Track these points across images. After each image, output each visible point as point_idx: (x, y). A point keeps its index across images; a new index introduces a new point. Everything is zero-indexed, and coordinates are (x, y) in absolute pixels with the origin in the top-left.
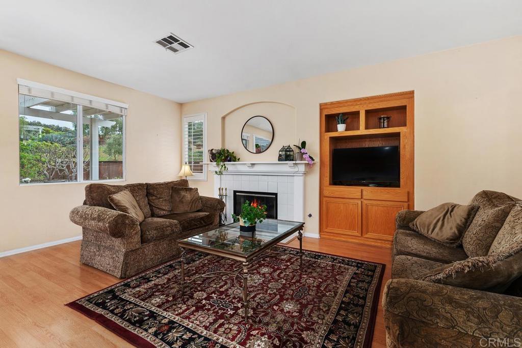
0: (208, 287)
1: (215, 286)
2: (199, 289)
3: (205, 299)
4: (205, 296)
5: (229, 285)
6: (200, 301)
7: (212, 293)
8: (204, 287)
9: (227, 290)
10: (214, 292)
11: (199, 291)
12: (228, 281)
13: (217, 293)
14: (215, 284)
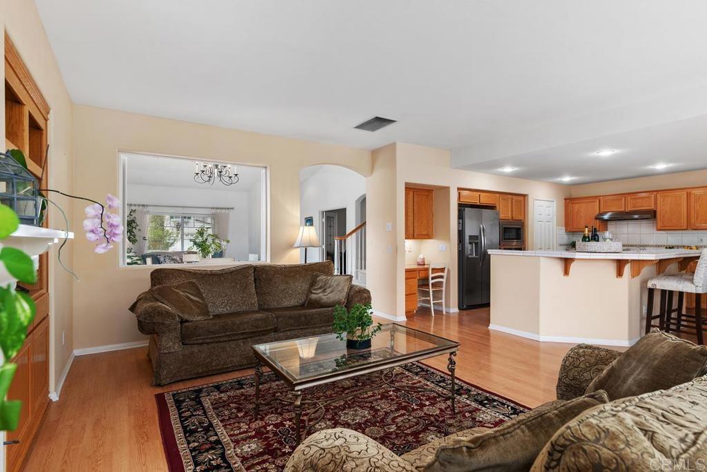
0: (420, 417)
1: (410, 418)
2: (432, 419)
3: (425, 405)
4: (425, 408)
5: (392, 416)
6: (432, 404)
7: (417, 409)
8: (425, 420)
9: (397, 410)
10: (414, 410)
11: (432, 415)
12: (390, 421)
13: (410, 409)
14: (409, 420)
